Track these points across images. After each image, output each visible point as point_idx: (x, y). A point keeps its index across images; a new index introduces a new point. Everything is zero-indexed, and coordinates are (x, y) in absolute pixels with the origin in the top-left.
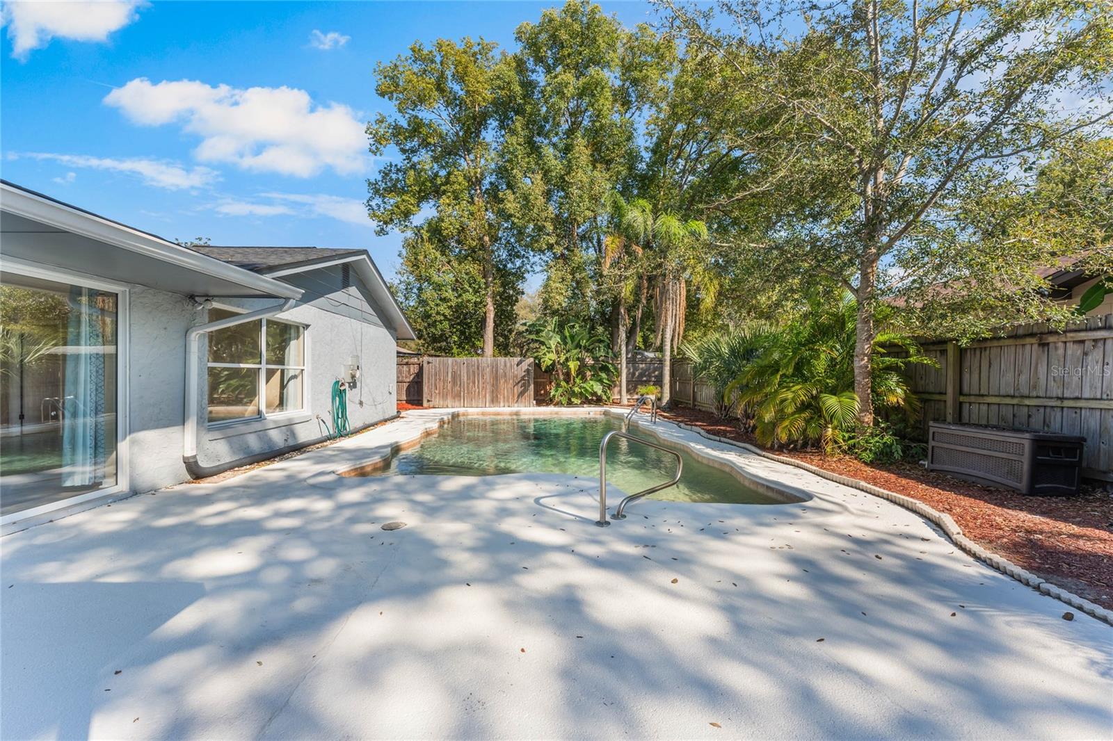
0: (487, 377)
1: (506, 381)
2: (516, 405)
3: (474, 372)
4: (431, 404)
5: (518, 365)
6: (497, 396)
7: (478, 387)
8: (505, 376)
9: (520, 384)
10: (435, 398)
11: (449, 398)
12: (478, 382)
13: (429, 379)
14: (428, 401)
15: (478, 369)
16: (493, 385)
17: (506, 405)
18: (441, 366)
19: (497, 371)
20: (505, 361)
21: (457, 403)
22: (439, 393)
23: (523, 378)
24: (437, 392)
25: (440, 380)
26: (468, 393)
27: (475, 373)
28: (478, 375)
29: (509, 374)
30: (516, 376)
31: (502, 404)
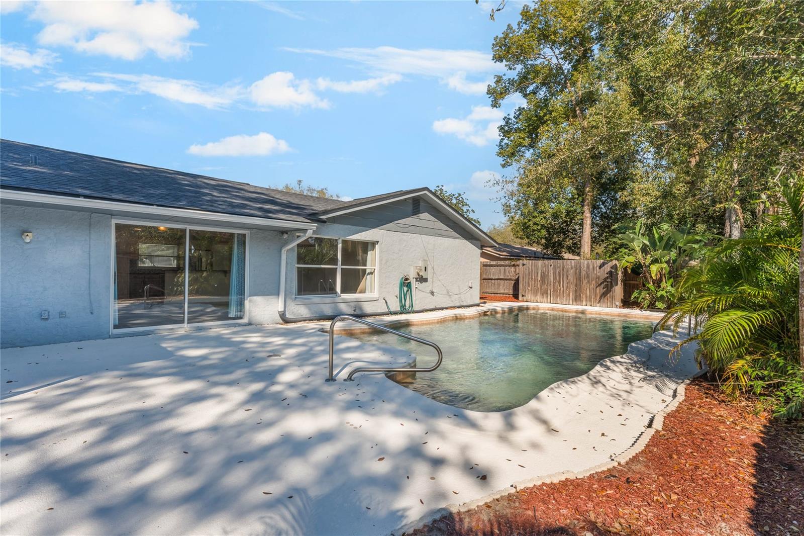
0: (571, 278)
1: (588, 282)
2: (598, 305)
3: (559, 273)
4: (525, 298)
5: (600, 267)
6: (580, 295)
7: (563, 287)
8: (588, 277)
9: (603, 286)
10: (528, 293)
11: (539, 294)
12: (563, 281)
13: (523, 278)
14: (523, 296)
15: (563, 270)
16: (576, 285)
17: (588, 304)
18: (533, 267)
19: (580, 273)
20: (588, 263)
21: (545, 299)
22: (531, 290)
23: (605, 280)
24: (530, 288)
25: (532, 279)
26: (554, 291)
27: (560, 275)
28: (563, 275)
29: (592, 276)
30: (599, 278)
31: (584, 303)
